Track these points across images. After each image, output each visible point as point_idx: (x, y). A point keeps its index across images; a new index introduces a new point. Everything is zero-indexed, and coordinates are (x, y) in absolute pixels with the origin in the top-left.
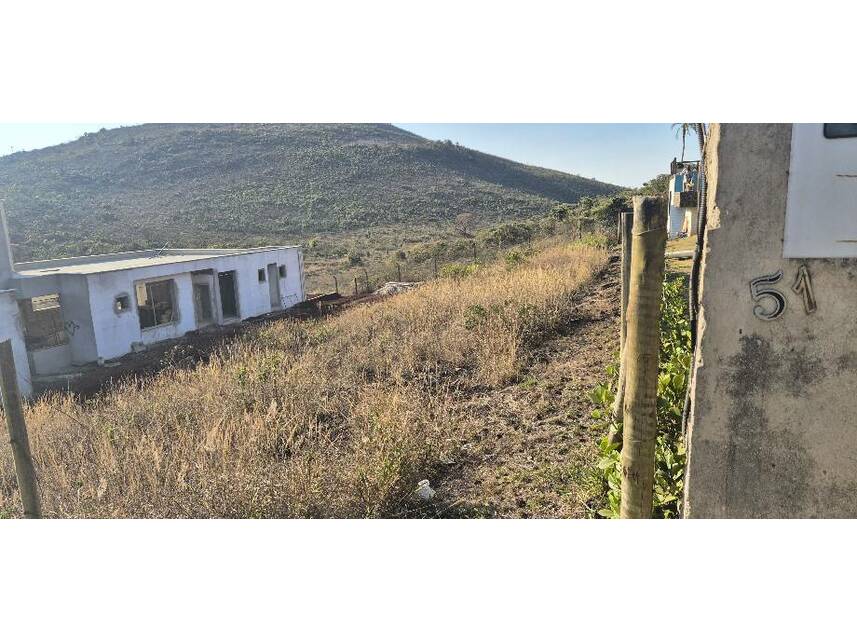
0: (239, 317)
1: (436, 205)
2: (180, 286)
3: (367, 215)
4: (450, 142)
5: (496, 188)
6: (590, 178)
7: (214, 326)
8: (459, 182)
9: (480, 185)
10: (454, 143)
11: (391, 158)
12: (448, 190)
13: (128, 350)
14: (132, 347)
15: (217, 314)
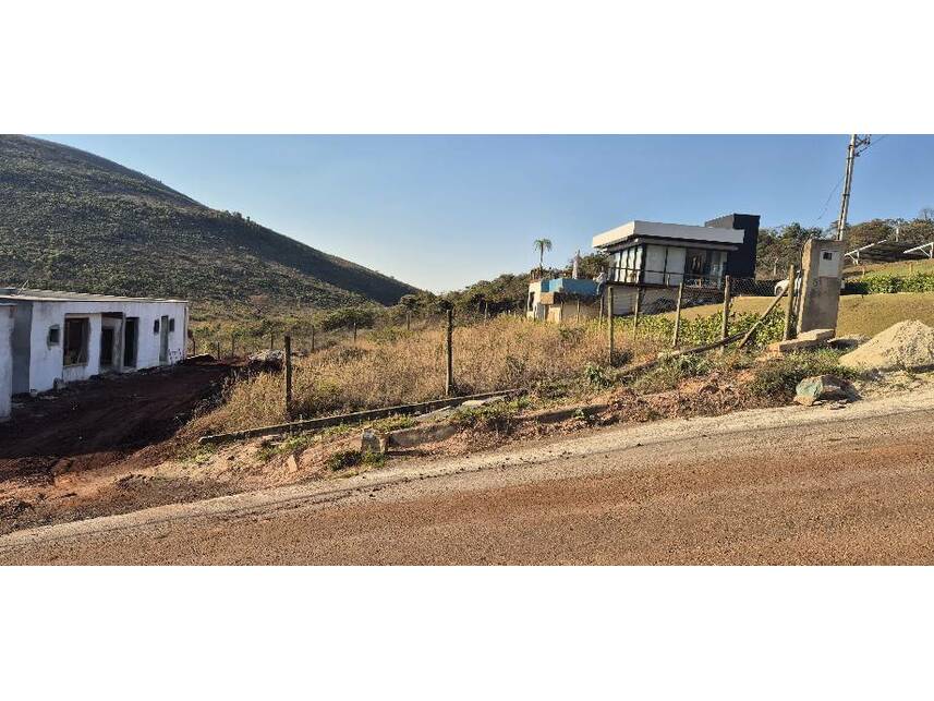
0: (135, 367)
1: (221, 282)
2: (92, 326)
3: (131, 282)
4: (239, 215)
5: (294, 273)
6: (389, 276)
7: (115, 373)
8: (251, 260)
9: (275, 267)
10: (244, 217)
11: (166, 221)
12: (237, 267)
13: (51, 386)
14: (55, 382)
15: (119, 361)
